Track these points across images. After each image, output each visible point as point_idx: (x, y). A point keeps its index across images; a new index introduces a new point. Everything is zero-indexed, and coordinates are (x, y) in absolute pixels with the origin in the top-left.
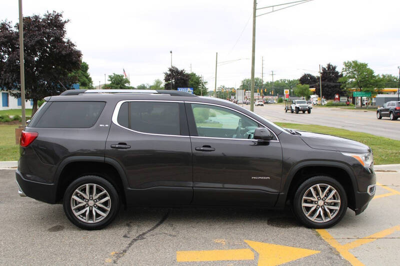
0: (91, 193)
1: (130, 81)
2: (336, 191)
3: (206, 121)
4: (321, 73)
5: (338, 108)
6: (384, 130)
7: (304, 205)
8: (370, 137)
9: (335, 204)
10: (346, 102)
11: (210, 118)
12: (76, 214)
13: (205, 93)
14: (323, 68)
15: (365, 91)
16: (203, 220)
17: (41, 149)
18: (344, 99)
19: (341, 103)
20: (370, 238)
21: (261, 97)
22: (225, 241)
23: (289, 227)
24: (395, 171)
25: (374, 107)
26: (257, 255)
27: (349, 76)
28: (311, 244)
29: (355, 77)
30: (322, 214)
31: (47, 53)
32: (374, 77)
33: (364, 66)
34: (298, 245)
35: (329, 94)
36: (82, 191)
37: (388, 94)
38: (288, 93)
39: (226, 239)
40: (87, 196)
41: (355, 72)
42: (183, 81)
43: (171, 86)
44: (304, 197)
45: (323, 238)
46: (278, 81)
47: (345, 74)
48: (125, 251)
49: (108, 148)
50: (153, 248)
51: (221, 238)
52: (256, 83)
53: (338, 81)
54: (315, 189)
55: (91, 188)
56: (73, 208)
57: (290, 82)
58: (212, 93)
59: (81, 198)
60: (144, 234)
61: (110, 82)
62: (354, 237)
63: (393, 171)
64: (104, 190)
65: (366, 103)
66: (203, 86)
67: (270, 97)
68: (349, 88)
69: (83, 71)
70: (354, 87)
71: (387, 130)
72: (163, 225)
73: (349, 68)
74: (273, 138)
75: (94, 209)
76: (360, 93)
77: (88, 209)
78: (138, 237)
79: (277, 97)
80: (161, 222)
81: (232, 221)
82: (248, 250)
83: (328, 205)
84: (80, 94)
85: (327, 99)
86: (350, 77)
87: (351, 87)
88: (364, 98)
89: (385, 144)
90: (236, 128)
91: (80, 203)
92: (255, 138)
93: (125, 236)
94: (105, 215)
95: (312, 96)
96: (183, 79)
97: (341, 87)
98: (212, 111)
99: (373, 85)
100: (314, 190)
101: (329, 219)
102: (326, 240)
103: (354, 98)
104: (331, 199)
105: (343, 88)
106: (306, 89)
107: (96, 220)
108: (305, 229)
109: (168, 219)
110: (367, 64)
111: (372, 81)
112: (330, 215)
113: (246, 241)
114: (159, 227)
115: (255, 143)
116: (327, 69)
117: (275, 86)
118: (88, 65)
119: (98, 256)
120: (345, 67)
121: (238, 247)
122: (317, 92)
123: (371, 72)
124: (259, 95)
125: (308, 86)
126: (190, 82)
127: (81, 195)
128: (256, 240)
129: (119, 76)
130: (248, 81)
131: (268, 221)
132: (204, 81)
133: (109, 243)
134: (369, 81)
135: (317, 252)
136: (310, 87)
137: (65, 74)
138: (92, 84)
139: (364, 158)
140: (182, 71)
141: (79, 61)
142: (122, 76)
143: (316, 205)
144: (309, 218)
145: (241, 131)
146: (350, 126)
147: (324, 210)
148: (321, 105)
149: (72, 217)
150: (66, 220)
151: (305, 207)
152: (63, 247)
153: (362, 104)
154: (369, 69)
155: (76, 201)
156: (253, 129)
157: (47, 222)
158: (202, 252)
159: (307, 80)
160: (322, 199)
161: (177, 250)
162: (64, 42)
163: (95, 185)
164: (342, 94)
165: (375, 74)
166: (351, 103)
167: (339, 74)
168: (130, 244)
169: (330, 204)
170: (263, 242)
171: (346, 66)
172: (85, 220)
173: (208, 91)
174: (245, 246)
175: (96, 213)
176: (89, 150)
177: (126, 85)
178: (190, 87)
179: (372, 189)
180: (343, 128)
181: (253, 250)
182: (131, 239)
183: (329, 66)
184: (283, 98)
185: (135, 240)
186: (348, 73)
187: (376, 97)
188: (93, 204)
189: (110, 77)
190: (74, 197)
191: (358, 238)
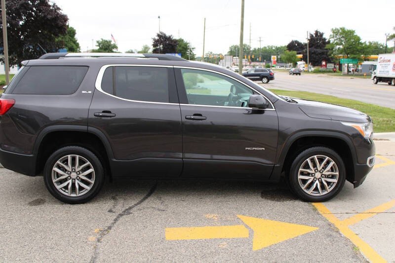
0: (73, 164)
1: (118, 46)
2: (334, 162)
3: (194, 87)
4: (309, 40)
5: (325, 75)
6: (372, 97)
7: (300, 177)
8: (359, 104)
9: (333, 177)
10: (333, 69)
11: (199, 84)
12: (58, 187)
13: (193, 58)
14: (310, 34)
15: (352, 58)
16: (193, 193)
17: (20, 118)
18: (330, 66)
19: (328, 70)
20: (370, 213)
21: (248, 64)
22: (217, 217)
23: (284, 200)
24: (388, 140)
25: (361, 74)
26: (251, 232)
27: (337, 42)
28: (308, 219)
29: (342, 44)
30: (319, 187)
31: (33, 16)
32: (361, 44)
33: (351, 33)
34: (294, 220)
35: (316, 60)
36: (63, 162)
37: (374, 61)
38: (276, 60)
39: (218, 214)
40: (69, 168)
41: (343, 39)
42: (171, 46)
43: (159, 51)
44: (300, 169)
45: (320, 212)
46: (265, 47)
47: (332, 41)
48: (110, 228)
49: (92, 116)
50: (140, 224)
51: (212, 212)
52: (244, 49)
53: (325, 48)
54: (313, 161)
55: (74, 159)
56: (54, 181)
57: (277, 49)
58: (199, 59)
59: (63, 170)
60: (130, 208)
61: (98, 48)
62: (353, 212)
63: (385, 140)
64: (87, 162)
65: (353, 70)
66: (191, 51)
67: (257, 64)
68: (335, 54)
69: (70, 36)
70: (341, 53)
71: (375, 97)
72: (151, 199)
73: (337, 35)
74: (268, 106)
75: (77, 182)
76: (347, 60)
77: (70, 181)
78: (124, 212)
79: (264, 64)
80: (149, 195)
81: (224, 194)
82: (242, 227)
83: (325, 177)
84: (61, 58)
85: (314, 65)
86: (337, 44)
87: (338, 54)
88: (351, 65)
89: (375, 111)
90: (228, 95)
91: (62, 175)
92: (250, 106)
93: (110, 211)
94: (88, 188)
95: (299, 63)
96: (171, 45)
97: (329, 53)
98: (200, 76)
99: (360, 52)
100: (311, 162)
101: (326, 193)
102: (324, 215)
103: (340, 65)
104: (328, 171)
105: (330, 55)
106: (294, 56)
107: (79, 193)
108: (301, 202)
109: (156, 191)
110: (354, 31)
111: (358, 48)
112: (328, 188)
113: (239, 216)
114: (147, 201)
115: (249, 112)
116: (314, 36)
117: (262, 52)
118: (75, 30)
119: (81, 233)
120: (332, 34)
121: (232, 223)
122: (304, 59)
123: (359, 39)
124: (246, 61)
125: (295, 52)
126: (178, 48)
127: (63, 167)
128: (250, 215)
129: (107, 41)
130: (235, 47)
131: (262, 193)
132: (192, 47)
133: (93, 219)
134: (356, 48)
135: (316, 229)
136: (298, 54)
137: (51, 39)
138: (80, 49)
139: (364, 128)
140: (170, 37)
141: (65, 25)
142: (110, 42)
143: (313, 178)
144: (305, 191)
145: (234, 98)
146: (339, 93)
147: (321, 183)
148: (308, 72)
149: (53, 190)
150: (48, 193)
151: (302, 179)
152: (43, 223)
153: (349, 71)
154: (356, 36)
155: (57, 173)
156: (247, 96)
157: (27, 194)
158: (192, 228)
159: (294, 46)
160: (320, 171)
161: (166, 227)
162: (50, 6)
163: (78, 157)
164: (329, 61)
165: (362, 41)
166: (338, 70)
167: (327, 41)
168: (116, 220)
169: (328, 177)
170: (257, 217)
171: (334, 32)
172: (67, 193)
173: (196, 57)
174: (238, 222)
175: (80, 186)
176: (73, 119)
177: (114, 50)
178: (178, 53)
179: (371, 161)
180: (331, 95)
181: (247, 226)
182: (117, 214)
183: (317, 32)
184: (270, 64)
185: (121, 215)
186: (335, 40)
187: (363, 63)
188: (76, 177)
189: (98, 42)
190: (55, 169)
191: (357, 213)
